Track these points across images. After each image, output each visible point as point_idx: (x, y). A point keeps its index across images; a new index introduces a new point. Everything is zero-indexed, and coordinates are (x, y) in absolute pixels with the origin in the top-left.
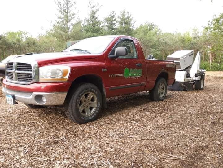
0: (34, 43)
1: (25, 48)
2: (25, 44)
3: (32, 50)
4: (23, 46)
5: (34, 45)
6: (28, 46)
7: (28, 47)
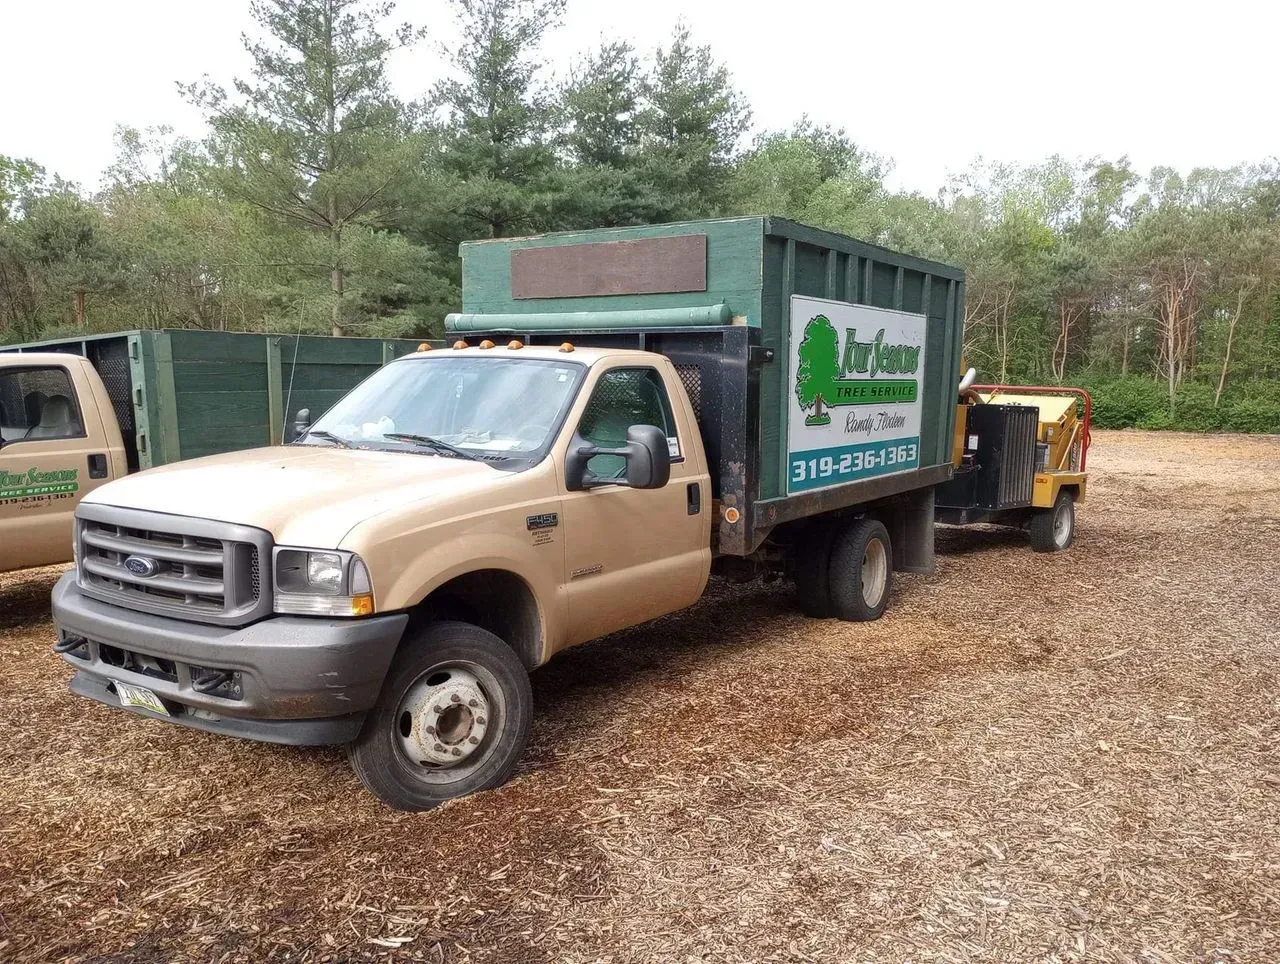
0: (85, 237)
1: (21, 268)
2: (20, 241)
3: (68, 278)
4: (13, 257)
5: (85, 247)
6: (42, 253)
7: (45, 260)
